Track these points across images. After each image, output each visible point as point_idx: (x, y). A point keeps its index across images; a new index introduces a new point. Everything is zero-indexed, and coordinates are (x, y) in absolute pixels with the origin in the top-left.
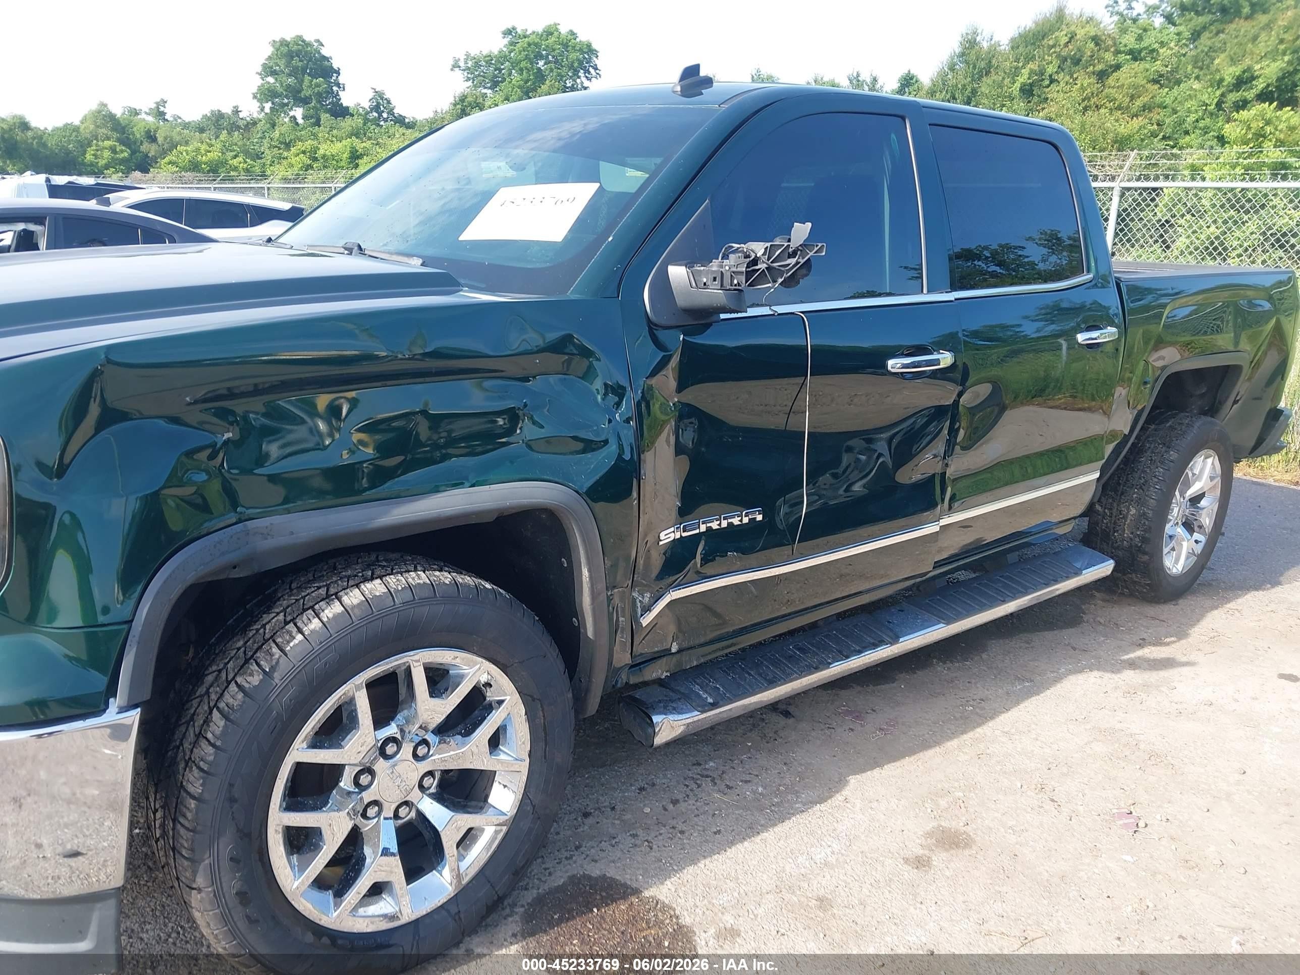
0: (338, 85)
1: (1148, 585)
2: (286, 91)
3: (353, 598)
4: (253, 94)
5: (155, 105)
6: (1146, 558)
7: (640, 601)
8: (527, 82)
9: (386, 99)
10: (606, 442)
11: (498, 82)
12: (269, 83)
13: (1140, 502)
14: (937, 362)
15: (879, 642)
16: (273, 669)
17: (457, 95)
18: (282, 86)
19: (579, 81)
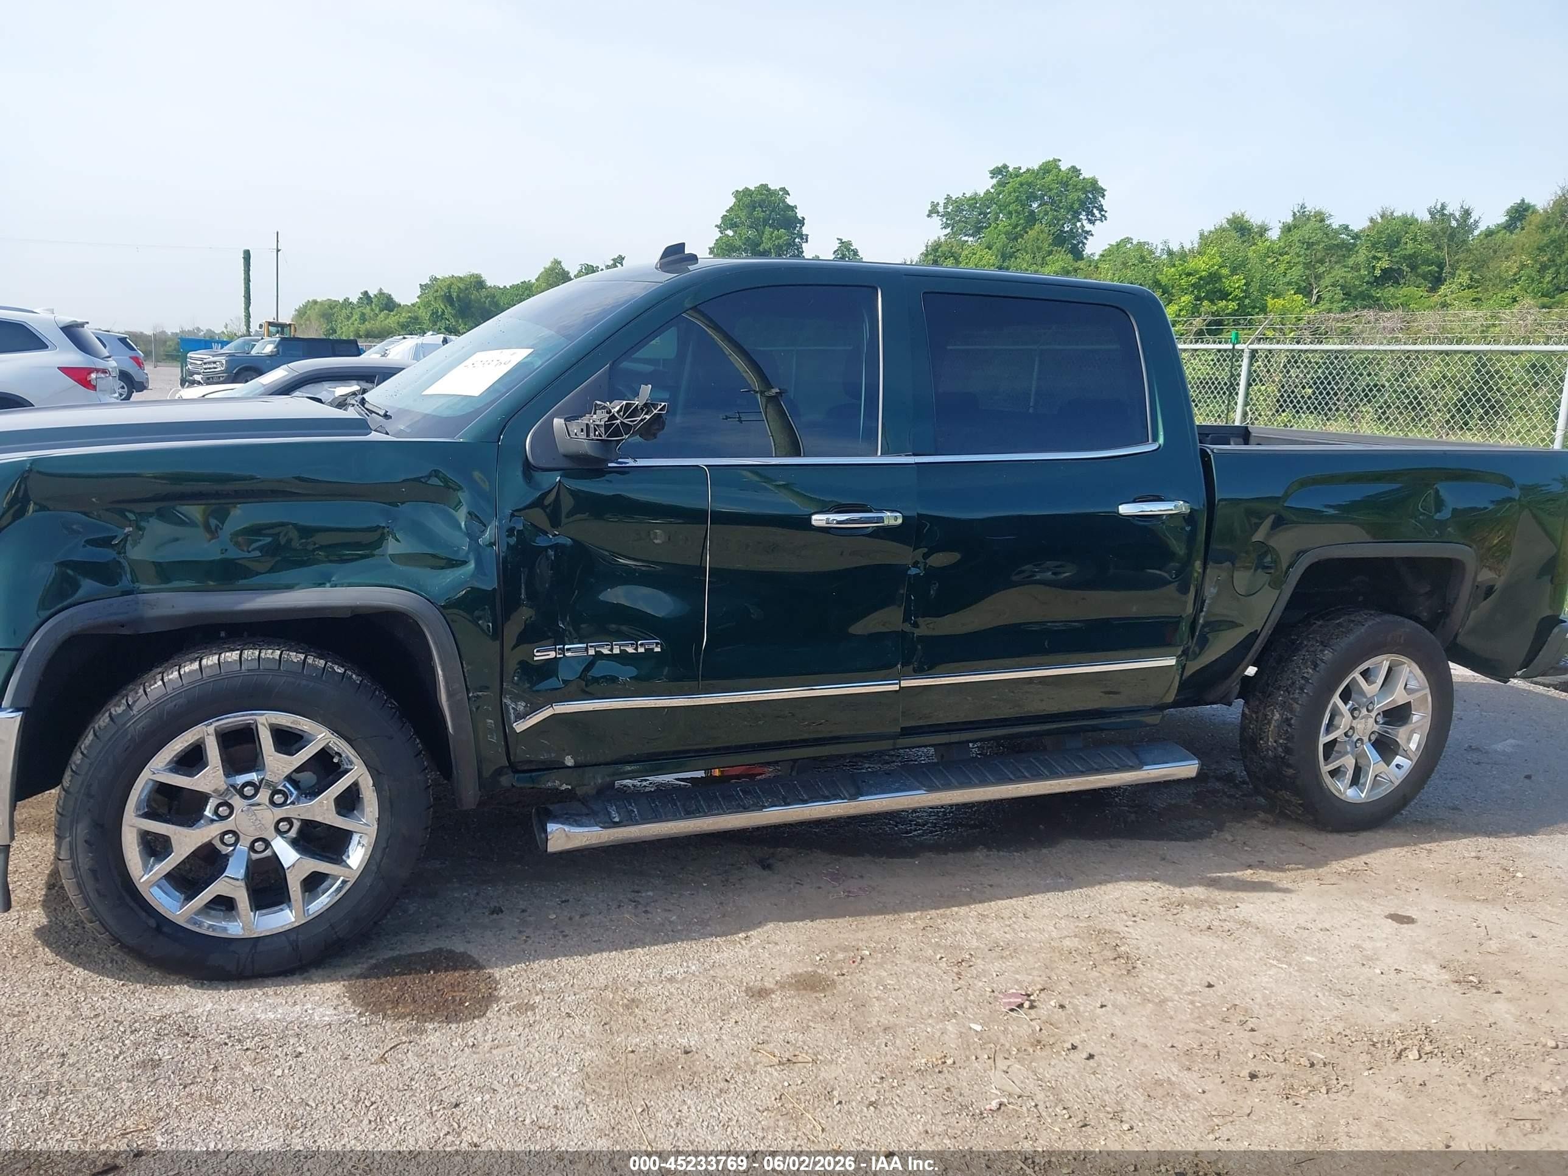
0: (801, 236)
1: (1301, 805)
2: (745, 244)
3: (210, 661)
4: (710, 249)
5: (612, 262)
6: (1291, 771)
7: (513, 708)
8: (1015, 227)
9: (853, 250)
10: (464, 563)
11: (982, 228)
12: (728, 236)
13: (1284, 706)
14: (881, 519)
15: (833, 795)
16: (135, 702)
17: (930, 244)
18: (740, 239)
19: (1079, 224)
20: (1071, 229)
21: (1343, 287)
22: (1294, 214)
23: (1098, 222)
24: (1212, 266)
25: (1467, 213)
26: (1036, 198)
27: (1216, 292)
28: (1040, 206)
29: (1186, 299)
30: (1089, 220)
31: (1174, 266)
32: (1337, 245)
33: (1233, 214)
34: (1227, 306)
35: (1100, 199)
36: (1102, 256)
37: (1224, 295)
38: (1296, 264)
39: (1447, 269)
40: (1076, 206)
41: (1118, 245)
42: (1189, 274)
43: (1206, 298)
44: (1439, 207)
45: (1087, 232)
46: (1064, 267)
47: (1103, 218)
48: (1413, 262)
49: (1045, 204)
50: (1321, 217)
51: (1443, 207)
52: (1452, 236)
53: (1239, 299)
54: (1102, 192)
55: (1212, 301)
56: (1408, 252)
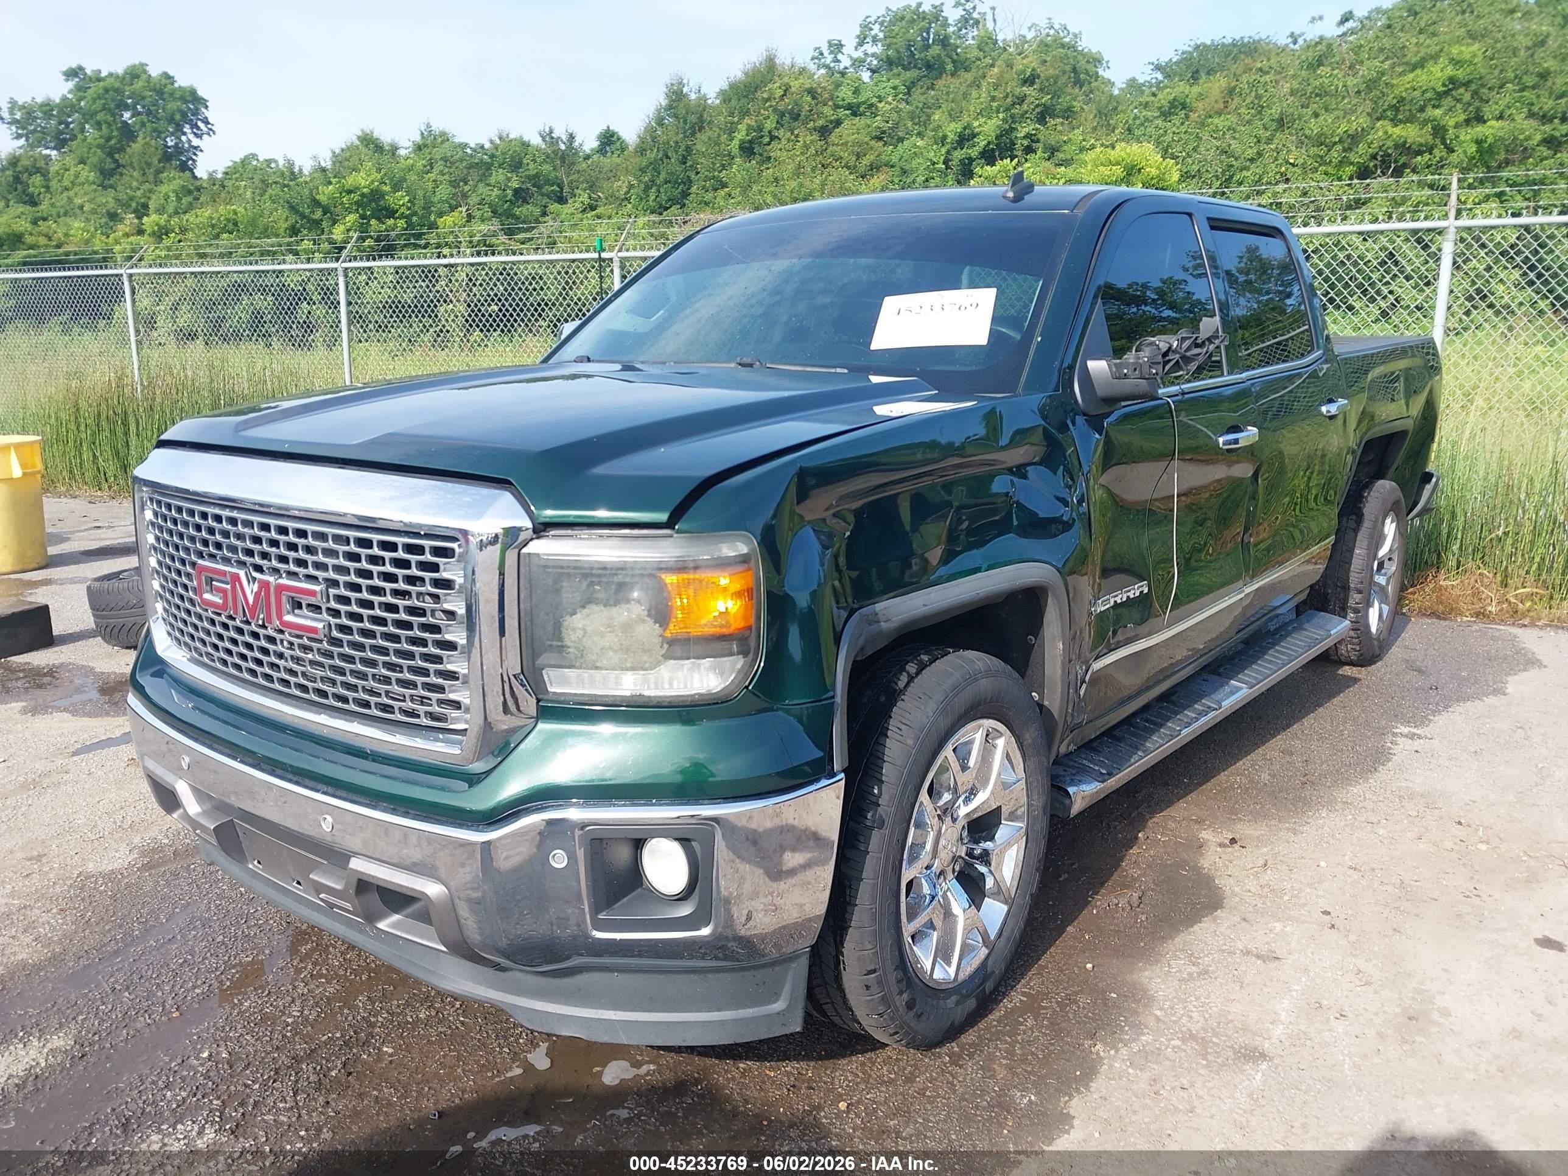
7: (1079, 674)
19: (184, 138)
20: (176, 144)
21: (490, 205)
22: (422, 134)
23: (205, 137)
24: (373, 182)
25: (572, 137)
26: (126, 107)
27: (381, 210)
28: (133, 116)
29: (351, 218)
30: (195, 134)
31: (330, 183)
32: (477, 164)
33: (362, 130)
34: (395, 224)
35: (203, 110)
36: (226, 173)
37: (391, 213)
38: (441, 182)
39: (566, 189)
40: (178, 117)
41: (243, 161)
42: (349, 192)
43: (373, 216)
44: (547, 130)
45: (196, 148)
46: (183, 186)
47: (211, 132)
48: (536, 180)
49: (139, 114)
50: (445, 137)
51: (551, 132)
52: (563, 159)
53: (406, 217)
54: (203, 102)
55: (379, 219)
56: (531, 173)
